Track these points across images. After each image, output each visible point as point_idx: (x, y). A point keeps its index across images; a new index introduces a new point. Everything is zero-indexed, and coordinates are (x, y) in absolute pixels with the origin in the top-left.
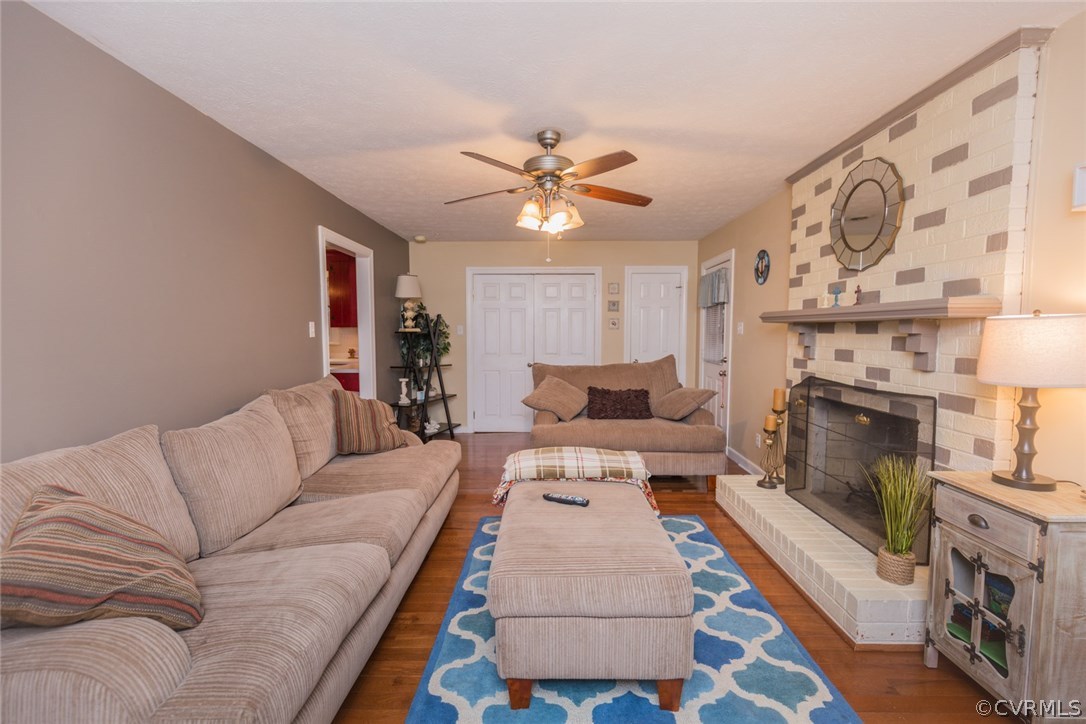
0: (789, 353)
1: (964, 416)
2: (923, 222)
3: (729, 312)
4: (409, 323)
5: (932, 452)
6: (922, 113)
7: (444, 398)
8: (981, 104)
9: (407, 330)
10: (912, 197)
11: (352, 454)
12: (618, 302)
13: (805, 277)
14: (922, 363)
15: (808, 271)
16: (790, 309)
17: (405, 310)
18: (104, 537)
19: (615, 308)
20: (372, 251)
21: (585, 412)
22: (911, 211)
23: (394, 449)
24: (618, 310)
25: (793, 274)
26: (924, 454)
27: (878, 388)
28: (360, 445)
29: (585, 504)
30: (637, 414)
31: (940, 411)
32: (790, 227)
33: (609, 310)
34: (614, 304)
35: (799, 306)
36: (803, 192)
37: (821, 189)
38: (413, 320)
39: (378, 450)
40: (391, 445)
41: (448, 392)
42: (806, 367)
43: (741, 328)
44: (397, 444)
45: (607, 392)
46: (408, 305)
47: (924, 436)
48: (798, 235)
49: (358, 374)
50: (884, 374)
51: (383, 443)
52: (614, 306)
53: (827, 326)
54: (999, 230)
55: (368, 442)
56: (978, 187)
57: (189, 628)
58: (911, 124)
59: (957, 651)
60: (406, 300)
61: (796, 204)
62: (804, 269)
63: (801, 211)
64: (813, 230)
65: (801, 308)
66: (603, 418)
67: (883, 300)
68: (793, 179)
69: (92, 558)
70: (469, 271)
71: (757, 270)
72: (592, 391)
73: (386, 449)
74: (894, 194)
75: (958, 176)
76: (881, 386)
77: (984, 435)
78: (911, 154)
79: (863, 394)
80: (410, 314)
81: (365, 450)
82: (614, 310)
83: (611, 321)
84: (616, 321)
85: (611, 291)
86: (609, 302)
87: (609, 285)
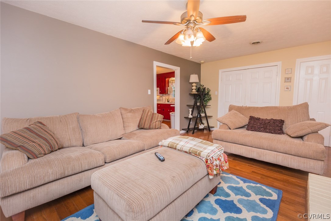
4: (194, 91)
7: (206, 117)
9: (192, 93)
11: (142, 128)
12: (291, 78)
17: (193, 86)
18: (32, 134)
20: (180, 68)
21: (246, 127)
23: (155, 129)
24: (290, 82)
28: (144, 126)
29: (162, 161)
33: (285, 82)
34: (288, 79)
38: (195, 90)
39: (150, 129)
40: (154, 128)
41: (208, 115)
44: (157, 128)
45: (259, 119)
46: (194, 84)
49: (174, 107)
51: (151, 127)
52: (288, 80)
55: (147, 126)
57: (32, 159)
60: (193, 83)
66: (253, 130)
69: (23, 137)
70: (220, 71)
72: (251, 118)
73: (152, 129)
80: (194, 88)
81: (145, 127)
82: (288, 82)
83: (286, 87)
84: (289, 87)
85: (287, 73)
86: (285, 78)
87: (285, 70)
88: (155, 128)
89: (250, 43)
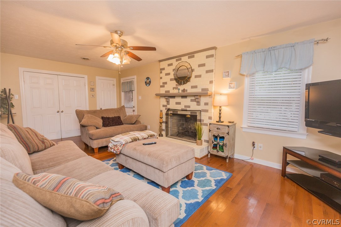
0: (161, 104)
1: (206, 113)
2: (196, 77)
3: (135, 93)
5: (200, 121)
6: (196, 55)
8: (208, 57)
10: (194, 71)
11: (34, 152)
12: (94, 88)
13: (165, 85)
14: (198, 103)
15: (167, 84)
16: (161, 93)
19: (93, 90)
22: (194, 74)
24: (94, 91)
25: (161, 84)
26: (199, 121)
27: (188, 110)
28: (38, 148)
29: (155, 143)
30: (120, 124)
31: (201, 112)
32: (160, 73)
33: (91, 91)
35: (164, 92)
36: (164, 65)
37: (169, 65)
39: (45, 149)
42: (167, 107)
43: (140, 98)
47: (198, 118)
48: (163, 75)
50: (189, 107)
51: (47, 145)
53: (173, 97)
54: (211, 80)
55: (41, 145)
56: (207, 72)
58: (193, 57)
59: (215, 152)
61: (162, 67)
62: (166, 83)
63: (164, 69)
64: (168, 74)
65: (165, 93)
67: (188, 92)
68: (160, 61)
70: (21, 69)
71: (146, 82)
72: (103, 118)
74: (190, 70)
75: (203, 69)
76: (188, 109)
77: (210, 116)
78: (194, 63)
79: (184, 111)
81: (40, 149)
82: (92, 91)
83: (92, 95)
84: (94, 95)
85: (91, 84)
86: (91, 88)
87: (90, 82)
88: (51, 145)
89: (81, 58)
